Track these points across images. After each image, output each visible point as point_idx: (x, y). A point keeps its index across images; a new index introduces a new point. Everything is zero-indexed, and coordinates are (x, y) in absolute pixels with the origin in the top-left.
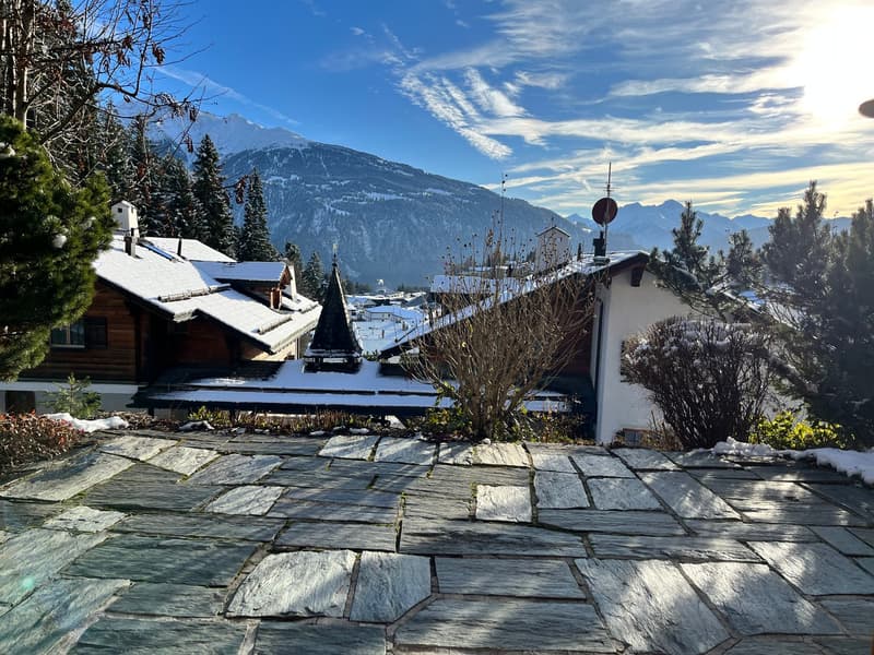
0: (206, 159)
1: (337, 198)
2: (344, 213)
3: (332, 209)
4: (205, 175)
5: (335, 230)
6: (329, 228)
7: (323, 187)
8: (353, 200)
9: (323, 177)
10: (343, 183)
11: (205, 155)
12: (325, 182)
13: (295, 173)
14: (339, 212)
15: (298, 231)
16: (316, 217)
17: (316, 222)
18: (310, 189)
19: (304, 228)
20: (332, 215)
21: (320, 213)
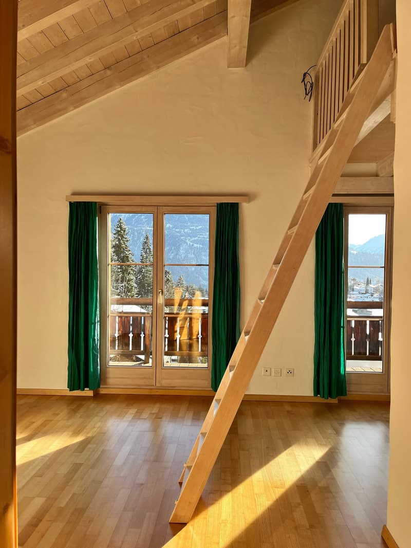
0: (120, 231)
1: (195, 237)
2: (198, 246)
3: (191, 244)
4: (119, 240)
5: (193, 256)
6: (189, 256)
7: (186, 230)
8: (204, 237)
9: (186, 225)
10: (197, 228)
11: (119, 229)
12: (187, 227)
13: (169, 223)
14: (195, 245)
15: (171, 257)
16: (182, 248)
17: (182, 251)
18: (178, 232)
19: (174, 256)
20: (191, 247)
21: (184, 247)
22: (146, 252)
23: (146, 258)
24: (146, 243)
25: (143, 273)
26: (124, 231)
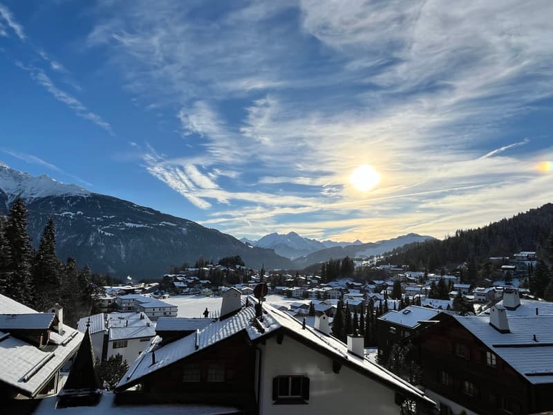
0: (17, 213)
1: (106, 226)
2: (110, 234)
3: (102, 232)
4: (14, 223)
5: (103, 244)
6: (99, 243)
7: (98, 219)
8: (116, 227)
9: (98, 213)
10: (110, 217)
11: (16, 210)
12: (100, 216)
13: (80, 211)
14: (107, 234)
15: (79, 244)
16: (91, 236)
17: (91, 239)
18: (89, 220)
19: (82, 243)
20: (102, 236)
21: (94, 234)
22: (48, 238)
23: (48, 243)
24: (48, 227)
25: (42, 260)
26: (22, 213)
